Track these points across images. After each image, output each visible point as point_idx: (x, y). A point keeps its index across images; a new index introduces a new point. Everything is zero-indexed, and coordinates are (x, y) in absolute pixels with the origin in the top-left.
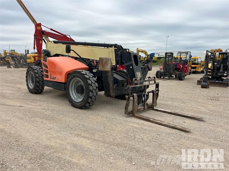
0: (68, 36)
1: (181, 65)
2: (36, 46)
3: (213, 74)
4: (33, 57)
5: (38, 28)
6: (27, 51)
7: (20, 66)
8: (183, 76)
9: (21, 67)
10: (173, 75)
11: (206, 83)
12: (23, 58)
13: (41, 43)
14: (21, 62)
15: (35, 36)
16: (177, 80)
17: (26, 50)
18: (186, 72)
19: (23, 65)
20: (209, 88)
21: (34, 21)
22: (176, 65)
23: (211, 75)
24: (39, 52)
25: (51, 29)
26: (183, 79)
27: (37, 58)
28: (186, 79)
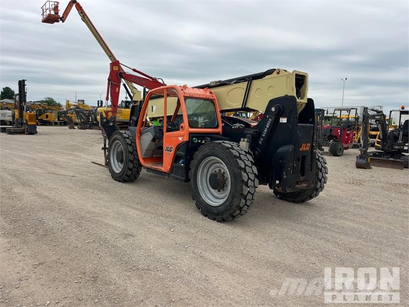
0: (160, 81)
1: (339, 131)
2: (109, 95)
3: (383, 146)
4: (104, 112)
5: (114, 69)
6: (100, 102)
7: (88, 126)
8: (341, 149)
9: (90, 128)
10: (323, 147)
11: (364, 160)
12: (93, 113)
13: (117, 91)
14: (90, 120)
15: (109, 80)
16: (330, 155)
17: (98, 101)
18: (346, 142)
19: (92, 124)
20: (370, 168)
21: (111, 55)
22: (331, 130)
23: (381, 147)
24: (114, 105)
25: (134, 70)
26: (339, 154)
27: (110, 114)
28: (344, 155)
